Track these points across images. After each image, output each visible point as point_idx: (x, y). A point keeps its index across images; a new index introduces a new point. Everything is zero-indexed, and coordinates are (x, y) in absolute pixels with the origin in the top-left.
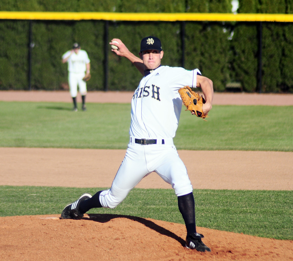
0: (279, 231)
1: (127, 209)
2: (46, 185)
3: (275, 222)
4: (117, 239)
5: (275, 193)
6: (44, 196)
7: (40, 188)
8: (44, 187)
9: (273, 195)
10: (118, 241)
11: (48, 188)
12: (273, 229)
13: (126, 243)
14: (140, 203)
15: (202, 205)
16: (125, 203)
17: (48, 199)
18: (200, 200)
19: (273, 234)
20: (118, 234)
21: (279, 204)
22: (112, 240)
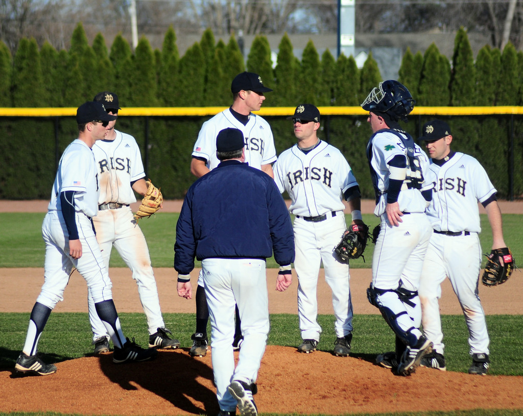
0: (466, 364)
1: (282, 339)
2: (181, 312)
3: (459, 353)
4: (278, 375)
5: (455, 318)
6: (181, 325)
7: (176, 315)
8: (180, 314)
9: (453, 320)
10: (279, 378)
11: (185, 315)
12: (459, 361)
13: (289, 380)
14: (296, 331)
15: (370, 333)
16: (279, 332)
17: (187, 328)
18: (368, 328)
19: (459, 367)
20: (279, 369)
21: (461, 331)
22: (272, 376)
